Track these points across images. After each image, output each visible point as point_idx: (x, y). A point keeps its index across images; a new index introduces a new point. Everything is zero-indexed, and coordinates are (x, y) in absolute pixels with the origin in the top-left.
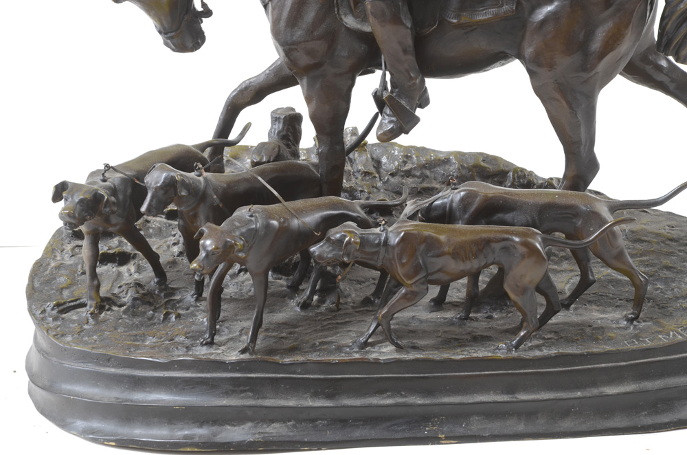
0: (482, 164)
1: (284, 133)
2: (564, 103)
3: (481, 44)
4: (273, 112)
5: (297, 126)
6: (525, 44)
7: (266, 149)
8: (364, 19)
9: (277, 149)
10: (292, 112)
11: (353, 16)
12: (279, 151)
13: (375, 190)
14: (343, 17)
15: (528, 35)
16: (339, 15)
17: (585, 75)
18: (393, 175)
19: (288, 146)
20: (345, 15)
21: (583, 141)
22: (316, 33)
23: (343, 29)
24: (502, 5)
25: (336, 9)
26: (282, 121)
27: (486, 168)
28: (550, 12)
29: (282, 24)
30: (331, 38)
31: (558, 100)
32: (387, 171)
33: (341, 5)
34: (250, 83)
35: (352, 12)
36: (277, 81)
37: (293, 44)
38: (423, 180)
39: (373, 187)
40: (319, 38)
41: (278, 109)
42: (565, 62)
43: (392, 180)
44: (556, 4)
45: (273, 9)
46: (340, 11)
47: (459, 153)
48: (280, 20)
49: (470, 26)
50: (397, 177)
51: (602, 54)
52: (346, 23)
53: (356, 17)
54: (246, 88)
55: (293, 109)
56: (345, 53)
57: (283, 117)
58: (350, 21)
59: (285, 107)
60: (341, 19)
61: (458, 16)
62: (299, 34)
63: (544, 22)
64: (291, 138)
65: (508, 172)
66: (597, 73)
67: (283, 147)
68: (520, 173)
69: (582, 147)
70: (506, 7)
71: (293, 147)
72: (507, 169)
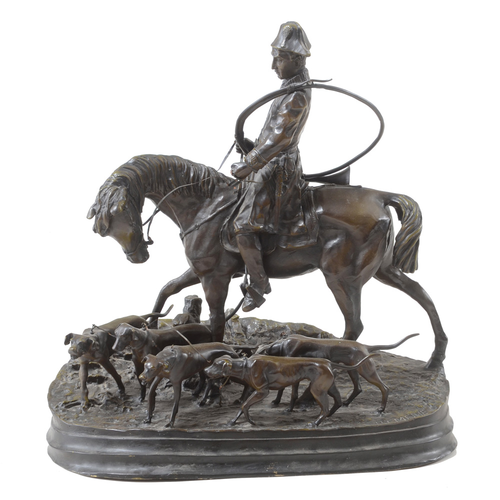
1: (192, 309)
2: (343, 292)
3: (299, 260)
4: (186, 298)
5: (199, 305)
7: (182, 317)
8: (236, 246)
9: (187, 318)
10: (196, 298)
11: (230, 244)
12: (189, 318)
13: (243, 344)
14: (224, 244)
15: (324, 256)
16: (222, 244)
17: (355, 277)
18: (253, 335)
19: (194, 316)
20: (226, 243)
21: (354, 313)
22: (210, 253)
23: (224, 251)
24: (310, 239)
25: (220, 241)
26: (191, 302)
28: (335, 243)
29: (191, 248)
30: (218, 256)
31: (341, 291)
32: (250, 333)
33: (223, 238)
34: (173, 282)
35: (229, 242)
36: (188, 281)
37: (197, 259)
39: (242, 341)
40: (211, 256)
41: (189, 296)
42: (343, 270)
43: (253, 338)
44: (338, 239)
45: (187, 240)
46: (223, 242)
48: (190, 246)
49: (293, 250)
50: (256, 337)
51: (363, 267)
53: (231, 245)
55: (197, 296)
56: (225, 264)
57: (191, 300)
58: (228, 247)
59: (192, 295)
60: (223, 246)
61: (286, 245)
62: (200, 253)
63: (332, 249)
64: (196, 312)
65: (318, 334)
66: (360, 276)
67: (191, 316)
68: (325, 334)
69: (354, 316)
70: (311, 241)
71: (197, 317)
72: (317, 332)
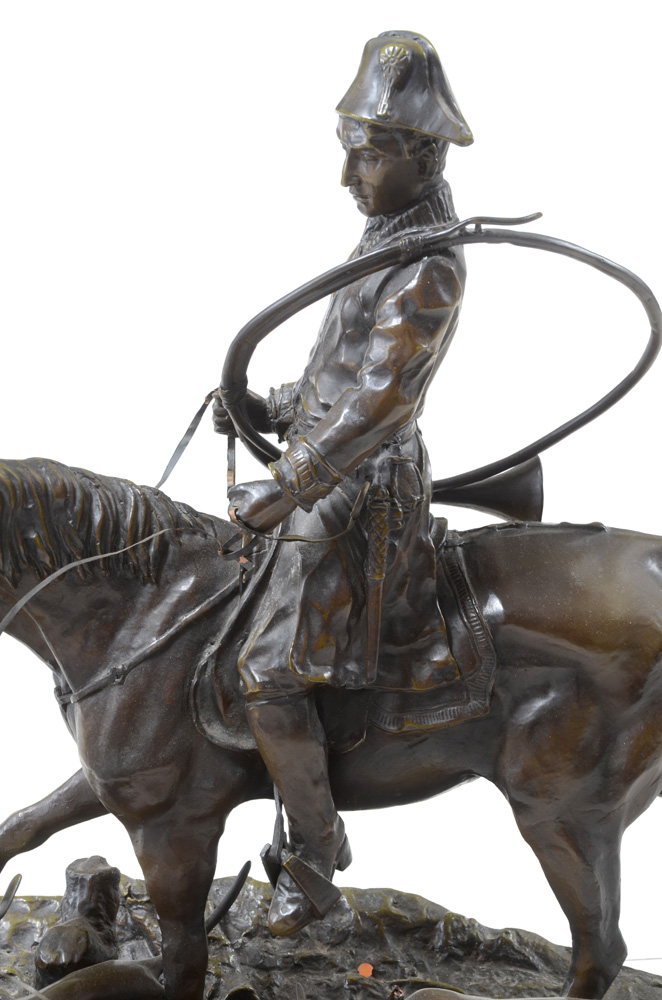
0: (394, 910)
1: (92, 905)
2: (573, 854)
4: (71, 868)
5: (112, 891)
6: (506, 759)
7: (65, 940)
8: (242, 725)
9: (83, 939)
10: (101, 868)
11: (223, 723)
12: (88, 942)
13: (228, 970)
14: (205, 726)
15: (509, 745)
16: (200, 724)
17: (603, 808)
18: (249, 935)
19: (98, 927)
20: (209, 722)
21: (603, 914)
22: (161, 756)
23: (205, 745)
24: (468, 700)
25: (194, 715)
26: (87, 885)
27: (400, 917)
28: (543, 708)
29: (103, 741)
30: (186, 761)
31: (562, 849)
32: (241, 930)
33: (202, 707)
34: (26, 816)
35: (219, 717)
37: (121, 775)
38: (300, 942)
39: (224, 964)
40: (165, 763)
41: (78, 861)
42: (570, 788)
43: (249, 944)
44: (552, 695)
45: (86, 716)
46: (201, 718)
47: (354, 891)
48: (99, 734)
49: (418, 736)
50: (257, 939)
51: (630, 776)
52: (212, 737)
53: (226, 726)
54: (20, 826)
55: (102, 861)
56: (208, 784)
57: (89, 877)
58: (217, 732)
59: (89, 856)
60: (203, 731)
61: (399, 721)
62: (131, 756)
63: (535, 724)
64: (103, 913)
65: (436, 923)
66: (624, 804)
67: (91, 930)
68: (455, 924)
69: (601, 924)
70: (473, 703)
71: (106, 927)
72: (434, 917)
